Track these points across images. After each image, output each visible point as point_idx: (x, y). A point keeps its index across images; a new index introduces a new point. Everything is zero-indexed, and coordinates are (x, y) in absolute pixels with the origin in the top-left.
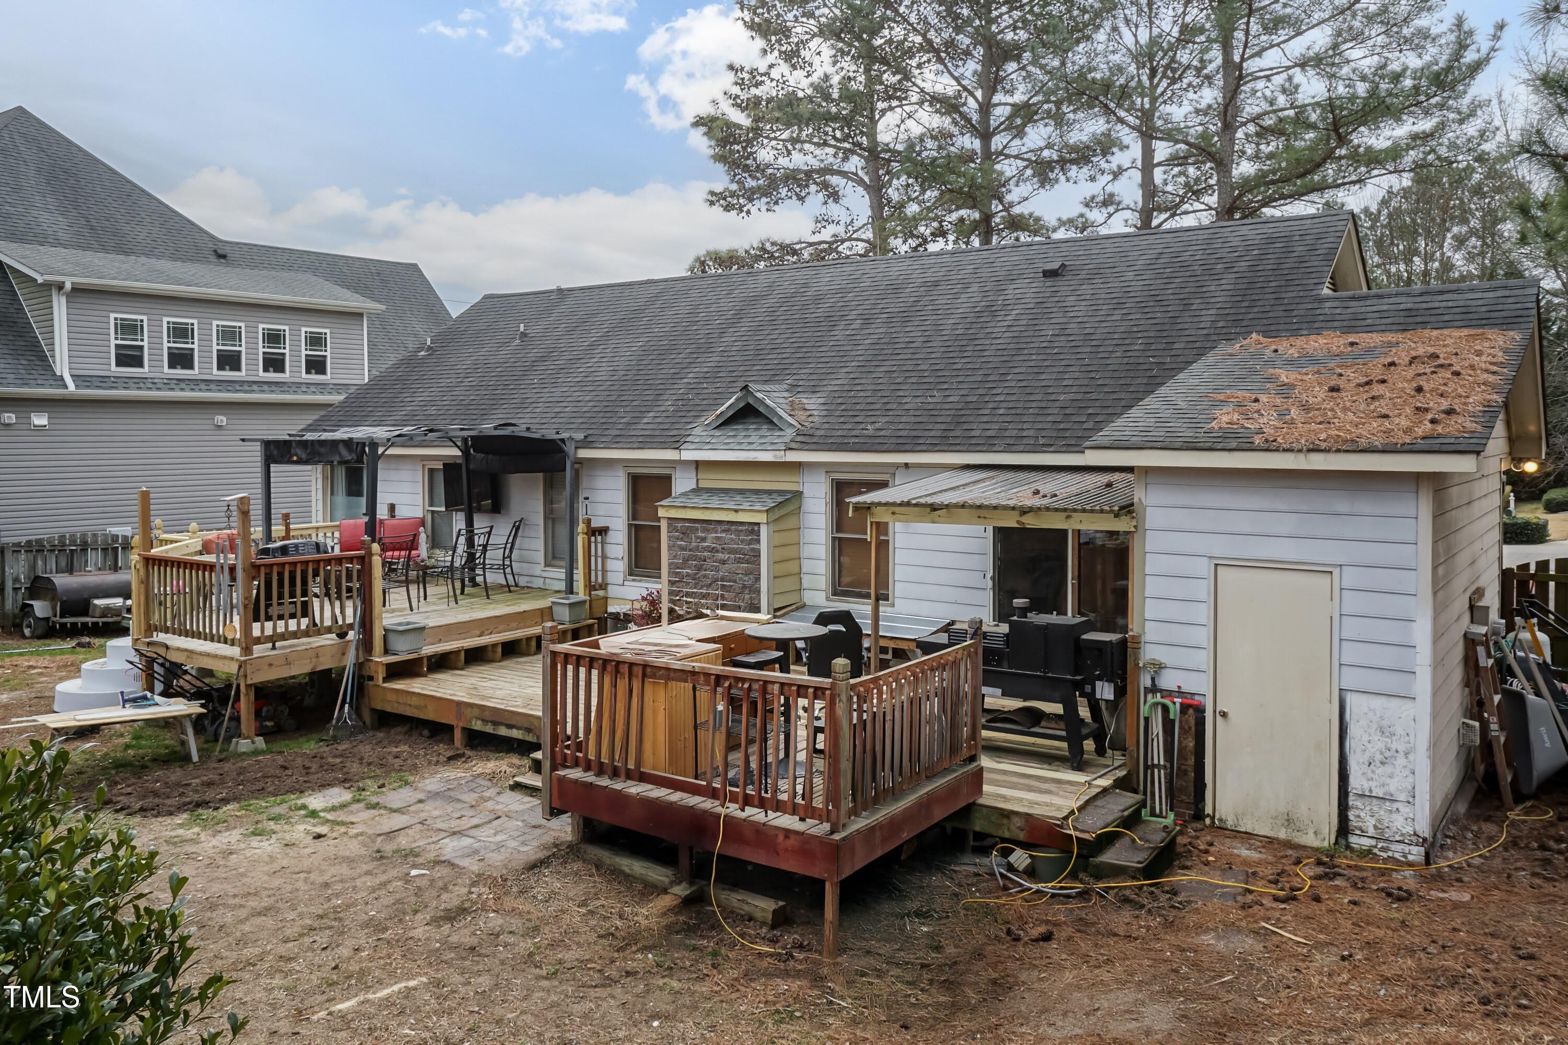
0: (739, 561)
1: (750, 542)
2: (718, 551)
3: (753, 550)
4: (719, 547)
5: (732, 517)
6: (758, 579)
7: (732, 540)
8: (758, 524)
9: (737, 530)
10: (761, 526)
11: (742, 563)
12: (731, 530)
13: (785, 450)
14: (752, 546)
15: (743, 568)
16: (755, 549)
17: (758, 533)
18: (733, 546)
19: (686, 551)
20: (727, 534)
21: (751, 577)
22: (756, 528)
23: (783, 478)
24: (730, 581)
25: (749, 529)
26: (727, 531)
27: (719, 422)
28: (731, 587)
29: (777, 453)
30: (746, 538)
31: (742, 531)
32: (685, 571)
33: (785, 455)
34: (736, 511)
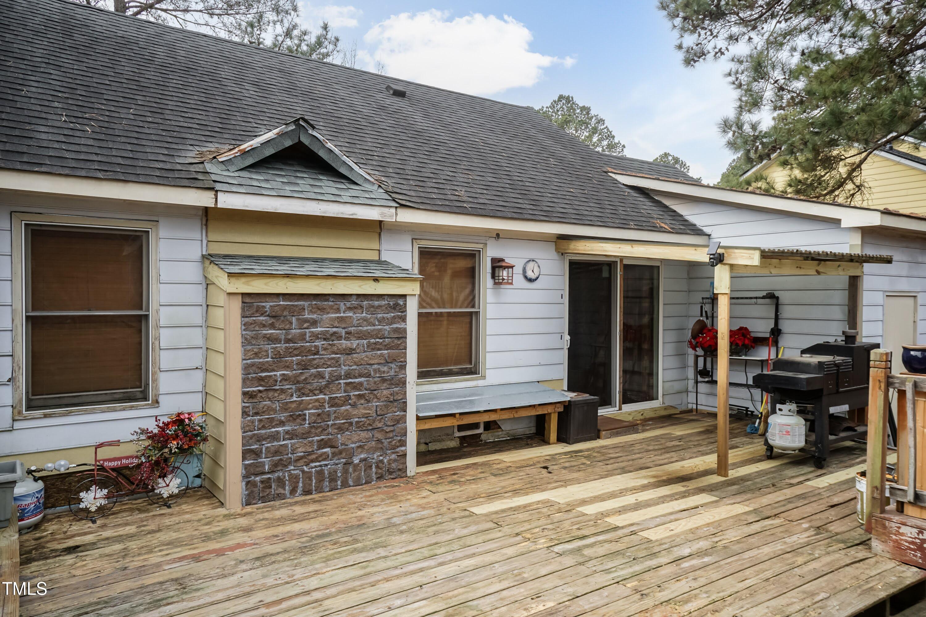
0: (373, 347)
1: (393, 321)
2: (340, 338)
3: (397, 330)
4: (343, 332)
5: (369, 288)
6: (403, 367)
7: (365, 320)
8: (404, 296)
9: (373, 307)
10: (408, 298)
11: (379, 349)
12: (362, 307)
13: (396, 208)
14: (395, 326)
15: (382, 355)
16: (400, 328)
17: (403, 309)
18: (365, 328)
19: (280, 342)
20: (355, 313)
21: (393, 366)
22: (401, 302)
23: (356, 244)
24: (360, 376)
25: (391, 303)
26: (355, 308)
27: (250, 161)
28: (361, 384)
29: (386, 210)
30: (385, 315)
31: (380, 306)
32: (278, 373)
33: (396, 214)
34: (376, 280)
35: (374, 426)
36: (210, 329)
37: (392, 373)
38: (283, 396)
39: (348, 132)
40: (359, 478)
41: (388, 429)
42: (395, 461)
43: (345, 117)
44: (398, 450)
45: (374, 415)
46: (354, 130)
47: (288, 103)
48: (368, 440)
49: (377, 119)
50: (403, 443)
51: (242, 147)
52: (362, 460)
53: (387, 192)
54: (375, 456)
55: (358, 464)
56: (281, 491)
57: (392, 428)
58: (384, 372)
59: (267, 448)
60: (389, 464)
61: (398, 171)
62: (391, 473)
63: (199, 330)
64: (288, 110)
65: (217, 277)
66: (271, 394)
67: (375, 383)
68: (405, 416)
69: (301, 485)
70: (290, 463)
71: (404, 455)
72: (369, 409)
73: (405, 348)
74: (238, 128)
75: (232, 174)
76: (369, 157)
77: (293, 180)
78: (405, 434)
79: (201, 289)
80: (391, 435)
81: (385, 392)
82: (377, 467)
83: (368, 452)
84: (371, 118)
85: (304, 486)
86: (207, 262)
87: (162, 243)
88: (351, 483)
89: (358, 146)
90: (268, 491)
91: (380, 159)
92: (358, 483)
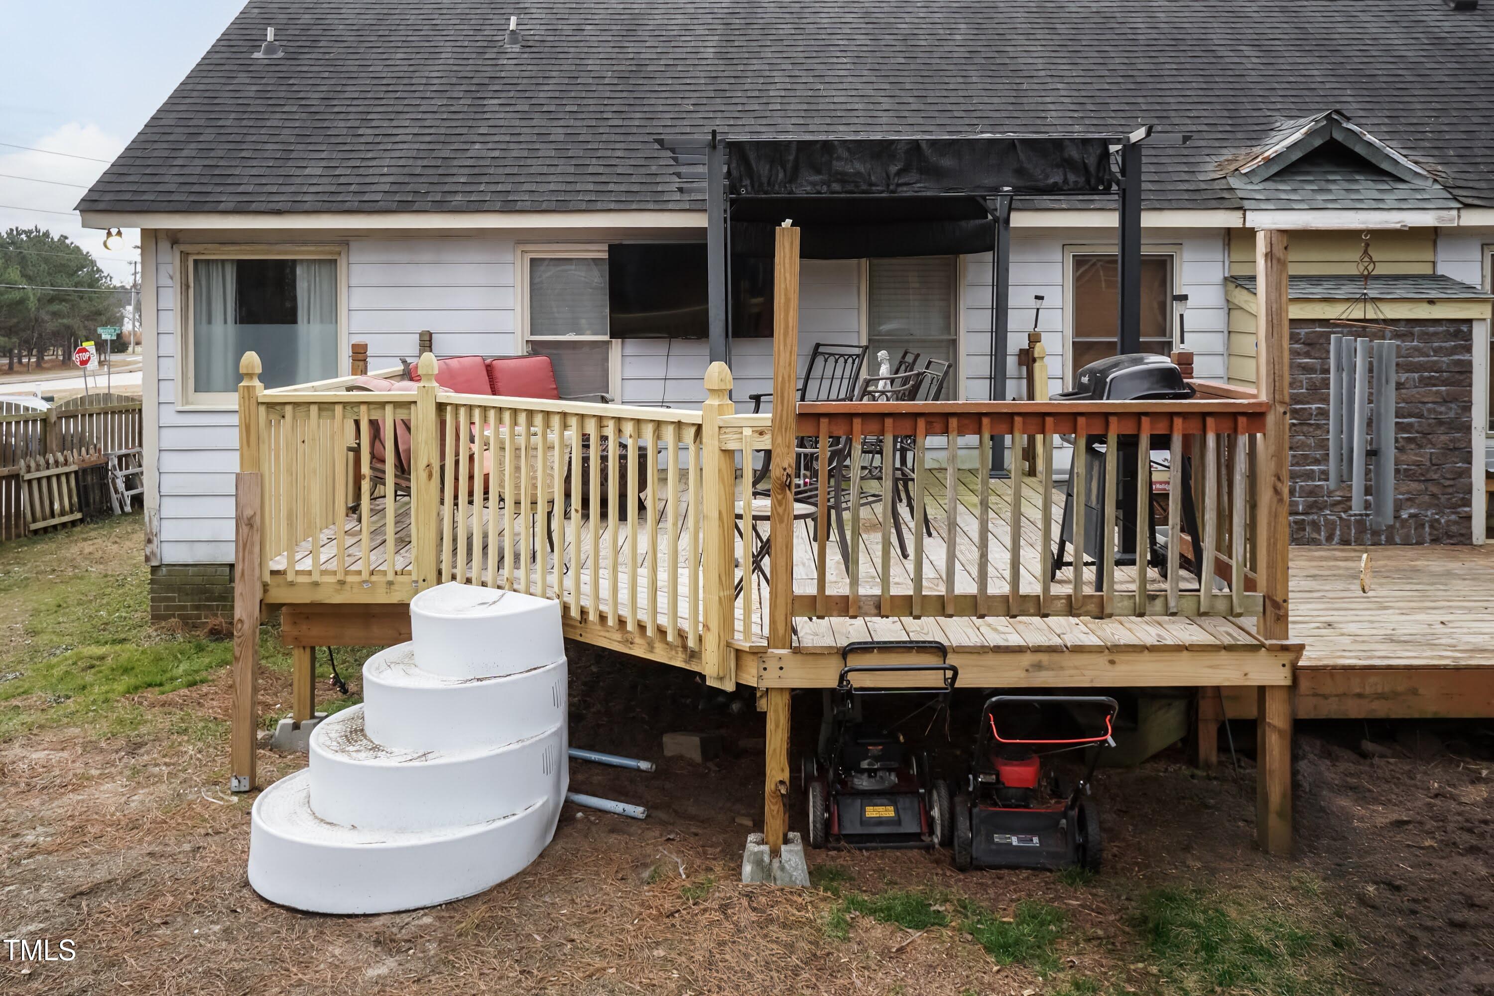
0: (1429, 383)
1: (1453, 351)
3: (1459, 362)
5: (1420, 313)
6: (1467, 408)
7: (1416, 349)
8: (1469, 321)
9: (1427, 334)
10: (1475, 324)
11: (1435, 385)
12: (1412, 334)
13: (1459, 209)
14: (1456, 357)
15: (1437, 392)
16: (1463, 361)
17: (1468, 337)
18: (1417, 359)
19: (1315, 373)
20: (1404, 341)
21: (1453, 406)
22: (1464, 328)
23: (1402, 256)
24: (1410, 415)
25: (1452, 330)
26: (1404, 335)
27: (1275, 169)
28: (1411, 425)
29: (1444, 213)
30: (1444, 344)
31: (1435, 334)
32: (1314, 406)
33: (1459, 217)
34: (1431, 302)
35: (1428, 476)
36: (1232, 358)
37: (1452, 415)
38: (1318, 432)
39: (1387, 99)
40: (1408, 536)
41: (1447, 483)
42: (1455, 523)
43: (1380, 72)
44: (1460, 510)
45: (1428, 463)
46: (1395, 93)
47: (1301, 67)
48: (1420, 493)
49: (1428, 66)
50: (1468, 503)
51: (1266, 154)
52: (1411, 516)
53: (1446, 188)
54: (1429, 513)
55: (1406, 520)
56: (1315, 535)
57: (1451, 483)
58: (1441, 413)
59: (1301, 487)
60: (1448, 526)
61: (1463, 152)
62: (1450, 537)
63: (1220, 358)
64: (1303, 79)
65: (1246, 301)
66: (1305, 428)
67: (1429, 425)
68: (1470, 469)
69: (1338, 533)
70: (1325, 507)
71: (1469, 518)
72: (1421, 456)
73: (1470, 385)
74: (1250, 121)
75: (1257, 187)
76: (1419, 136)
77: (1324, 185)
78: (1470, 492)
79: (1222, 314)
80: (1450, 490)
81: (1443, 438)
82: (1431, 527)
83: (1419, 506)
84: (1420, 66)
85: (1341, 535)
86: (1231, 286)
87: (1186, 266)
88: (1398, 540)
89: (1403, 120)
90: (1302, 534)
91: (1436, 136)
92: (1406, 543)
